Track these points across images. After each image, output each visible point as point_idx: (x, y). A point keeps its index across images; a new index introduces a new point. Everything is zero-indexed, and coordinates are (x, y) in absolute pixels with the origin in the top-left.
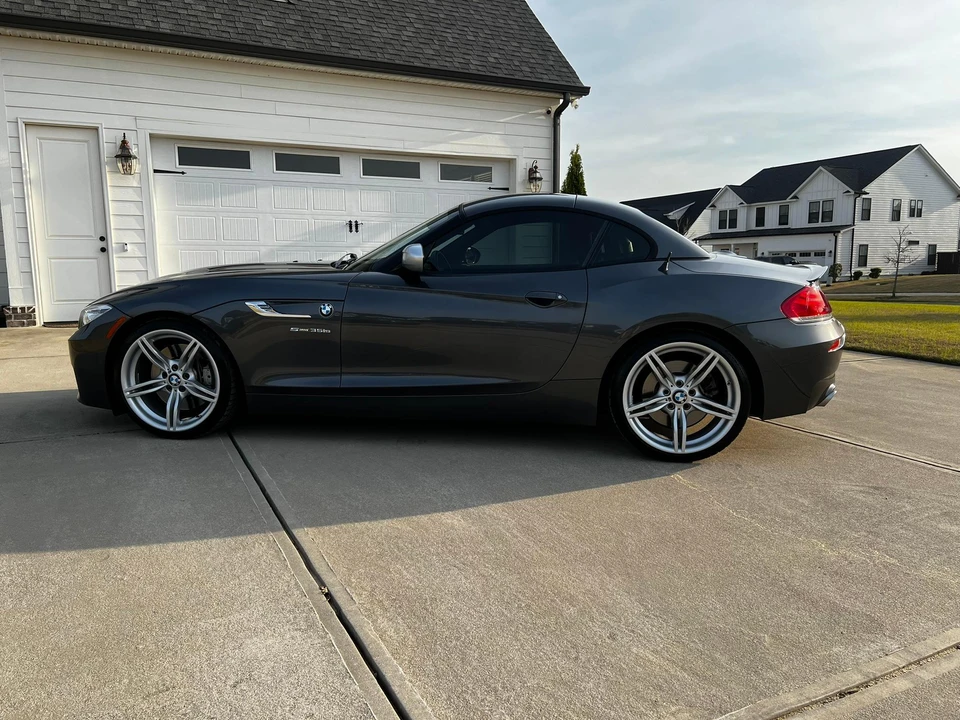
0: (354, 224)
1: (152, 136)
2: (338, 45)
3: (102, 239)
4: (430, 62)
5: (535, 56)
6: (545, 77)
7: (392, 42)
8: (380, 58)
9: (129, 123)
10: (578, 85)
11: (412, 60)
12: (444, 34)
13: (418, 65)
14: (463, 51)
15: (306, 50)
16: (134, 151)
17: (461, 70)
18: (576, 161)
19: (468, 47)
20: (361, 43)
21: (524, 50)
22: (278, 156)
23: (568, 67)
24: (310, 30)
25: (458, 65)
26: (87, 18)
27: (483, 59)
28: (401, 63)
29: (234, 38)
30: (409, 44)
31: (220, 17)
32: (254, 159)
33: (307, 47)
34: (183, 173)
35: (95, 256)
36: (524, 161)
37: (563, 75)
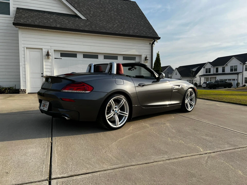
1: (55, 50)
2: (98, 29)
3: (42, 74)
4: (120, 32)
5: (147, 30)
6: (149, 35)
7: (111, 28)
8: (108, 31)
9: (50, 48)
10: (158, 37)
11: (116, 32)
12: (125, 26)
14: (129, 29)
15: (90, 30)
16: (50, 54)
18: (158, 55)
19: (130, 28)
20: (104, 28)
21: (144, 29)
22: (83, 55)
24: (92, 26)
25: (127, 33)
26: (41, 24)
27: (134, 31)
28: (113, 32)
29: (74, 28)
30: (116, 28)
31: (71, 23)
32: (78, 55)
33: (91, 30)
34: (61, 59)
35: (40, 78)
36: (144, 55)
37: (154, 34)
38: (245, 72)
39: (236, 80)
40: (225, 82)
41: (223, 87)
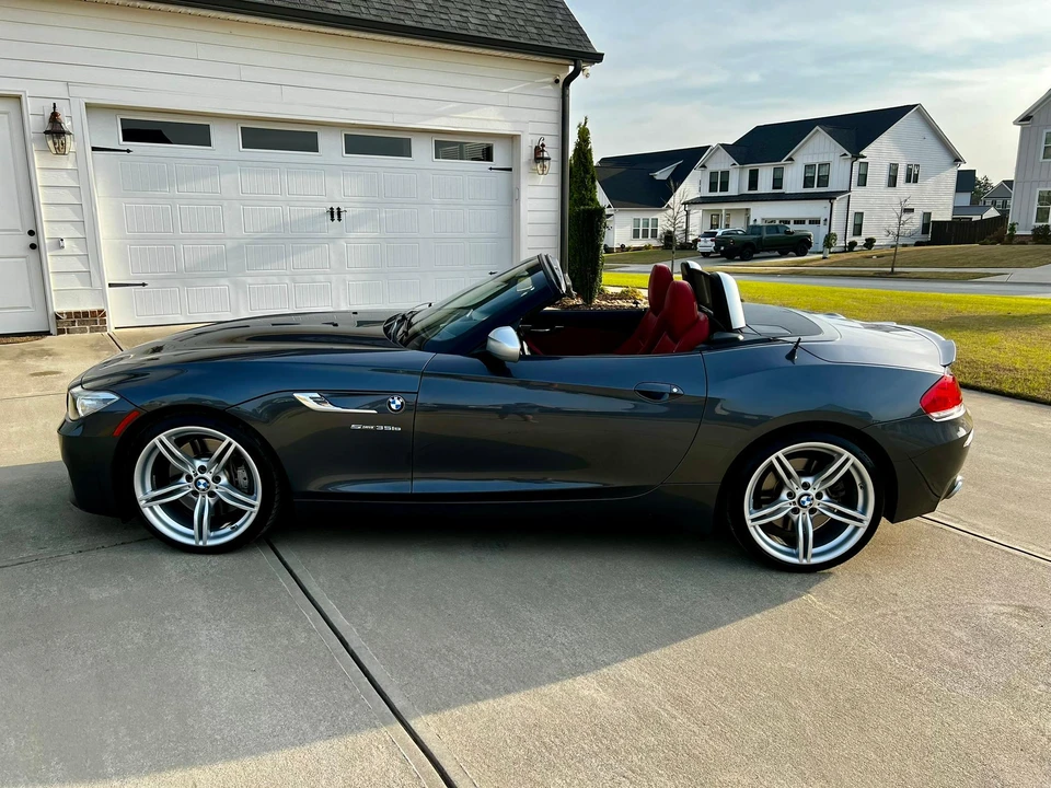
0: (335, 211)
1: (88, 106)
3: (31, 233)
4: (423, 20)
5: (541, 13)
6: (554, 40)
8: (365, 14)
9: (58, 90)
10: (590, 51)
11: (402, 17)
13: (411, 23)
16: (67, 125)
17: (459, 31)
18: (584, 135)
22: (244, 130)
23: (579, 28)
25: (455, 24)
27: (482, 17)
28: (390, 21)
32: (216, 134)
34: (128, 151)
35: (22, 254)
36: (530, 138)
37: (573, 37)
38: (856, 191)
39: (822, 222)
40: (786, 232)
41: (777, 253)
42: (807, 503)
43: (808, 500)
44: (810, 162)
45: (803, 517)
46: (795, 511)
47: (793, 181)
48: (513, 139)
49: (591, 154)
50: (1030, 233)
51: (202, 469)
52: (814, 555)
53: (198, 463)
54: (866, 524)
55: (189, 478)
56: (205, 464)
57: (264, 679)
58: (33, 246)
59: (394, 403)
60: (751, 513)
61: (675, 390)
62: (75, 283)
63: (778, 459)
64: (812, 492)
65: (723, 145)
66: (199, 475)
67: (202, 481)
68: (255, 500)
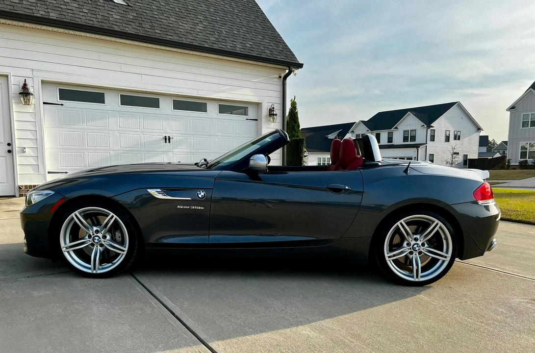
0: (167, 138)
1: (43, 82)
2: (159, 32)
3: (9, 144)
4: (214, 45)
5: (272, 44)
6: (278, 57)
7: (191, 32)
8: (185, 41)
9: (28, 73)
10: (296, 62)
11: (203, 43)
12: (220, 29)
13: (207, 46)
14: (232, 39)
15: (140, 34)
16: (31, 90)
17: (231, 51)
18: (294, 105)
19: (234, 37)
20: (173, 32)
21: (266, 41)
22: (122, 96)
23: (291, 52)
24: (142, 22)
25: (229, 47)
27: (243, 45)
28: (197, 44)
29: (97, 25)
30: (201, 34)
31: (87, 11)
32: (107, 98)
33: (141, 32)
34: (62, 105)
35: (4, 155)
36: (267, 104)
37: (288, 56)
38: (430, 144)
39: (413, 159)
42: (417, 249)
43: (417, 247)
44: (406, 129)
45: (415, 256)
46: (411, 253)
47: (398, 139)
48: (258, 105)
49: (297, 114)
50: (518, 164)
51: (97, 231)
52: (422, 277)
53: (95, 228)
54: (448, 259)
55: (90, 236)
56: (99, 229)
57: (128, 327)
58: (9, 151)
59: (200, 194)
60: (388, 254)
61: (347, 188)
62: (30, 170)
63: (401, 224)
64: (420, 243)
65: (362, 121)
66: (95, 234)
67: (97, 238)
68: (125, 247)
